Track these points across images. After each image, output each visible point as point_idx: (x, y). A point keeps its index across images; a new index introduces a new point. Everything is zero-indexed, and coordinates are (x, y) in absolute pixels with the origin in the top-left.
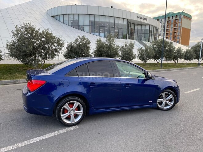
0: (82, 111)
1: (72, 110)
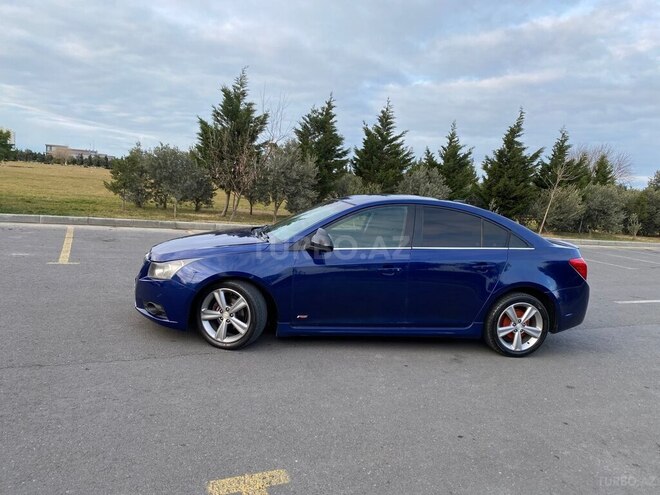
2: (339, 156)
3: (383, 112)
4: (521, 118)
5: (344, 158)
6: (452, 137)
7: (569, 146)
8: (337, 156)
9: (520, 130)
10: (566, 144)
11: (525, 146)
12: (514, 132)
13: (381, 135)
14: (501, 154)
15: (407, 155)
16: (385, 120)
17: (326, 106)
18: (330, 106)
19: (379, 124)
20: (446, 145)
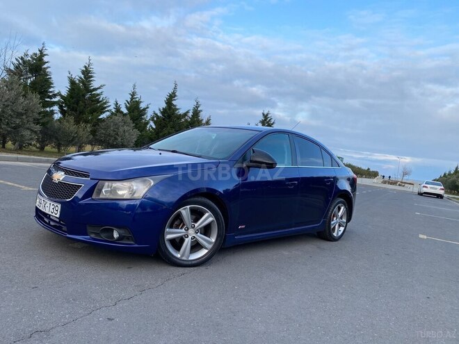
2: (50, 97)
3: (85, 67)
4: (175, 88)
5: (54, 100)
6: (133, 95)
7: (201, 111)
8: (48, 98)
9: (175, 96)
10: (199, 109)
11: (178, 107)
12: (172, 96)
13: (84, 84)
14: (164, 112)
15: (105, 103)
16: (87, 73)
17: (38, 52)
18: (42, 55)
19: (82, 76)
20: (129, 100)
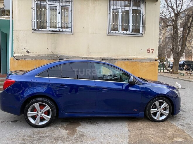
0: (49, 117)
1: (40, 112)
